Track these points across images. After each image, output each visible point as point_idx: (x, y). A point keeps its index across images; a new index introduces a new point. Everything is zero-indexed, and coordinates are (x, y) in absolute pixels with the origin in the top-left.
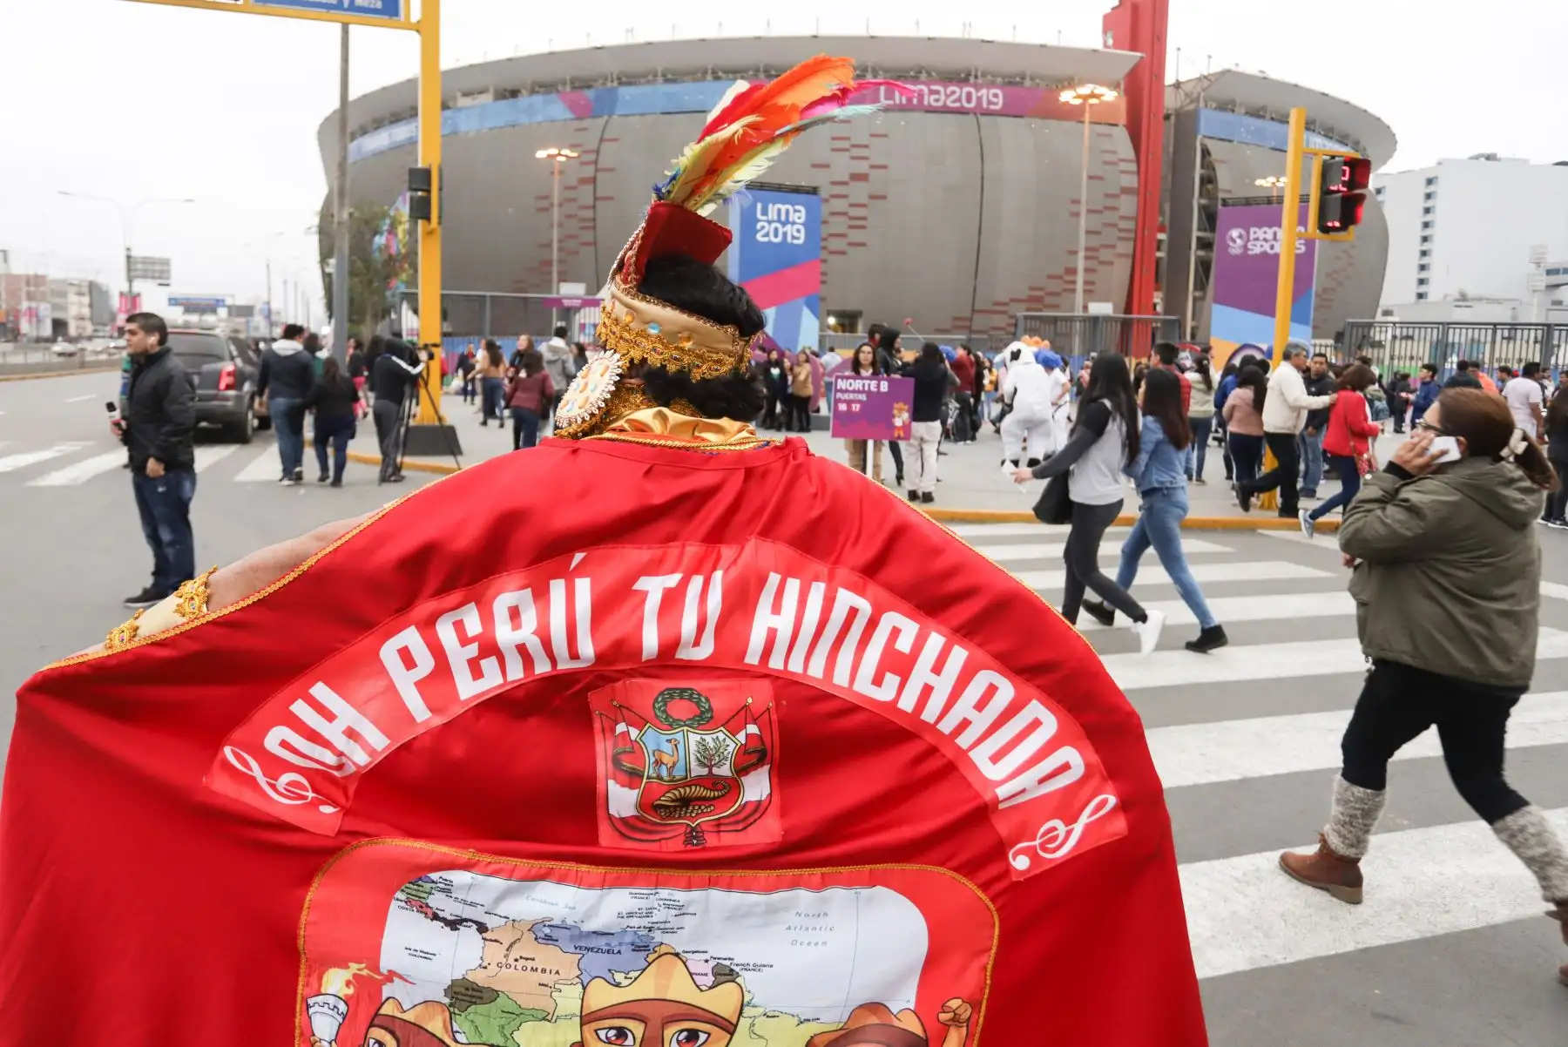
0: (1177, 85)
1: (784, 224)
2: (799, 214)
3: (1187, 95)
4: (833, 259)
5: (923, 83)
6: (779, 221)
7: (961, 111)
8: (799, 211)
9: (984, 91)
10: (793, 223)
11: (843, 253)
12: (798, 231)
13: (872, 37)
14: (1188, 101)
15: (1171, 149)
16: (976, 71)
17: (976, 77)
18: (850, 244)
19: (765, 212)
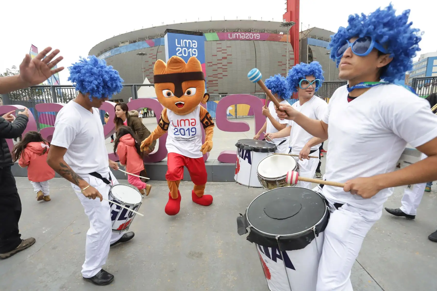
0: (302, 32)
1: (188, 49)
2: (194, 44)
3: (304, 35)
4: (220, 80)
5: (239, 33)
6: (186, 47)
7: (249, 40)
8: (195, 43)
9: (255, 34)
10: (192, 48)
11: (222, 78)
12: (195, 51)
13: (226, 21)
14: (305, 36)
15: (301, 49)
16: (253, 29)
17: (253, 31)
18: (223, 76)
19: (179, 43)
